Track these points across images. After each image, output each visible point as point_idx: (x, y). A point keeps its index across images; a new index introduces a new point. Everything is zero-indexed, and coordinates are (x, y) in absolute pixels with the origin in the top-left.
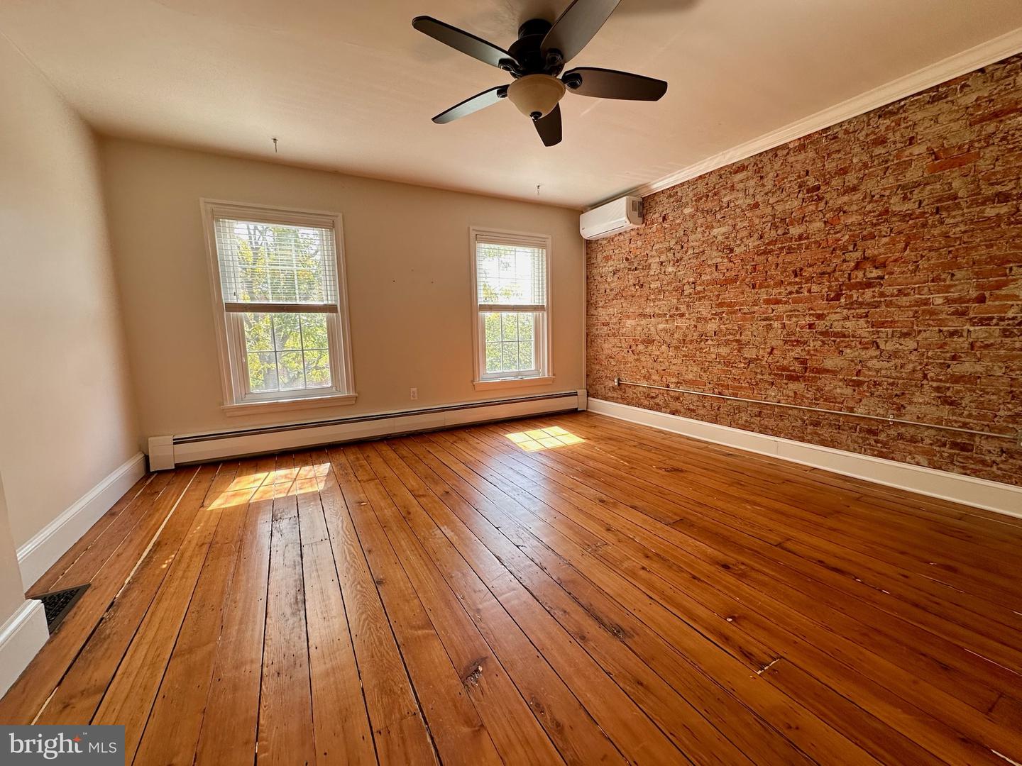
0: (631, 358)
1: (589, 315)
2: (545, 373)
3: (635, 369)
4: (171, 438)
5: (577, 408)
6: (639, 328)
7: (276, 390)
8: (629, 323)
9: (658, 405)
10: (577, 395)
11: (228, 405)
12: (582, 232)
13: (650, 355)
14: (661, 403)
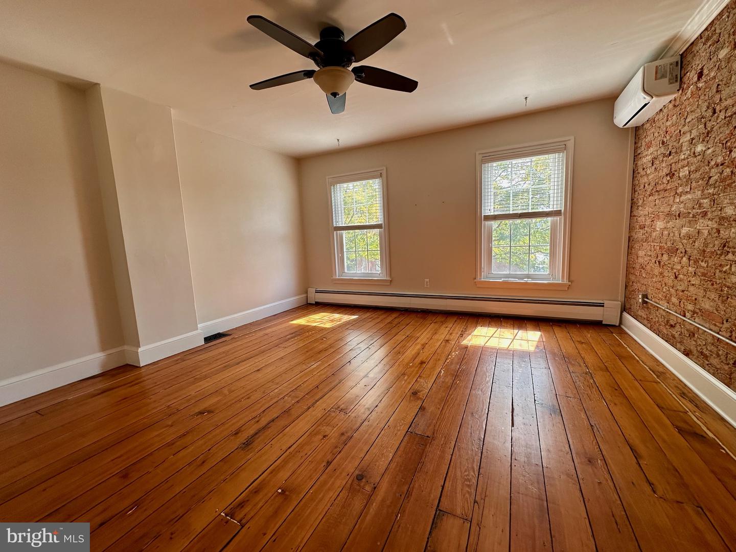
0: (657, 271)
1: (632, 216)
2: (559, 278)
3: (659, 286)
4: (314, 289)
5: (602, 321)
6: (666, 233)
7: (355, 272)
8: (659, 225)
9: (674, 337)
10: (603, 306)
11: (334, 277)
12: (614, 122)
13: (672, 269)
14: (677, 335)
